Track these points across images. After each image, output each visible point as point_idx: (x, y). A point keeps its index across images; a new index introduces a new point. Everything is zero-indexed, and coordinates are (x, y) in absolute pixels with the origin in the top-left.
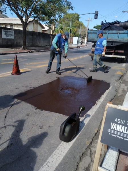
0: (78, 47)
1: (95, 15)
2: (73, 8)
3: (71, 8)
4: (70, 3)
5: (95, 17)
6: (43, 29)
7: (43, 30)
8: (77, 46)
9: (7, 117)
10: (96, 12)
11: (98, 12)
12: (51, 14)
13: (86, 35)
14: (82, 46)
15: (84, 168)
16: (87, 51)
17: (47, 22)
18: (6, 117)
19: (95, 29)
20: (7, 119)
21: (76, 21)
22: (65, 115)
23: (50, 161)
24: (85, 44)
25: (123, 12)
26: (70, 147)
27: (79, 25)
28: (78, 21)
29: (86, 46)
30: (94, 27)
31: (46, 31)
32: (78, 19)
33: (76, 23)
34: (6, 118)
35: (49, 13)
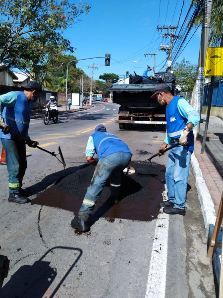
0: (82, 110)
1: (106, 61)
2: (74, 50)
3: (71, 50)
4: (68, 41)
5: (106, 63)
6: (14, 80)
7: (15, 82)
8: (78, 108)
9: (43, 234)
10: (106, 55)
11: (109, 55)
12: (38, 57)
13: (91, 90)
14: (87, 108)
15: (197, 287)
16: (99, 116)
17: (28, 70)
18: (41, 236)
19: (101, 80)
20: (45, 238)
21: (72, 68)
22: (131, 221)
23: (153, 286)
24: (90, 104)
25: (146, 55)
26: (166, 263)
27: (77, 74)
28: (75, 67)
29: (93, 108)
30: (101, 77)
31: (20, 83)
32: (74, 64)
33: (72, 70)
34: (43, 237)
35: (34, 57)
